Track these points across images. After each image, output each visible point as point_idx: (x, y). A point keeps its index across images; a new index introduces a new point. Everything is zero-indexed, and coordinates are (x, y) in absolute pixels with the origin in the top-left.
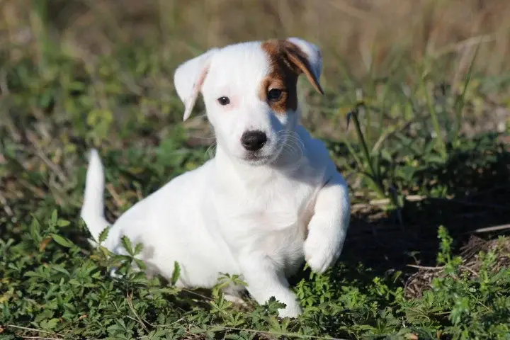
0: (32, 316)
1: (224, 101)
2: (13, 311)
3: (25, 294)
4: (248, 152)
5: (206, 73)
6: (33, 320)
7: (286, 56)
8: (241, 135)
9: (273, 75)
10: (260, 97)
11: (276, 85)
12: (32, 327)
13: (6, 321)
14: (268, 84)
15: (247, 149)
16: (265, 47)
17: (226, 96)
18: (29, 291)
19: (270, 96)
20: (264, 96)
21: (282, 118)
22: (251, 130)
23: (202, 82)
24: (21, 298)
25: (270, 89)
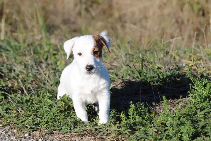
0: (39, 123)
1: (80, 54)
2: (33, 122)
3: (37, 117)
4: (87, 71)
5: (74, 45)
6: (39, 125)
7: (100, 40)
8: (85, 66)
9: (95, 47)
10: (91, 53)
11: (96, 49)
12: (39, 127)
13: (31, 125)
14: (94, 49)
15: (87, 70)
16: (94, 37)
17: (81, 52)
18: (38, 116)
19: (95, 53)
20: (93, 53)
21: (98, 60)
22: (89, 64)
23: (73, 47)
24: (36, 118)
25: (95, 51)
